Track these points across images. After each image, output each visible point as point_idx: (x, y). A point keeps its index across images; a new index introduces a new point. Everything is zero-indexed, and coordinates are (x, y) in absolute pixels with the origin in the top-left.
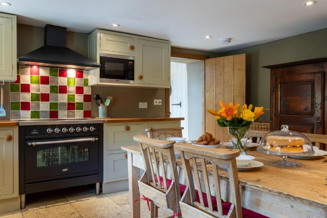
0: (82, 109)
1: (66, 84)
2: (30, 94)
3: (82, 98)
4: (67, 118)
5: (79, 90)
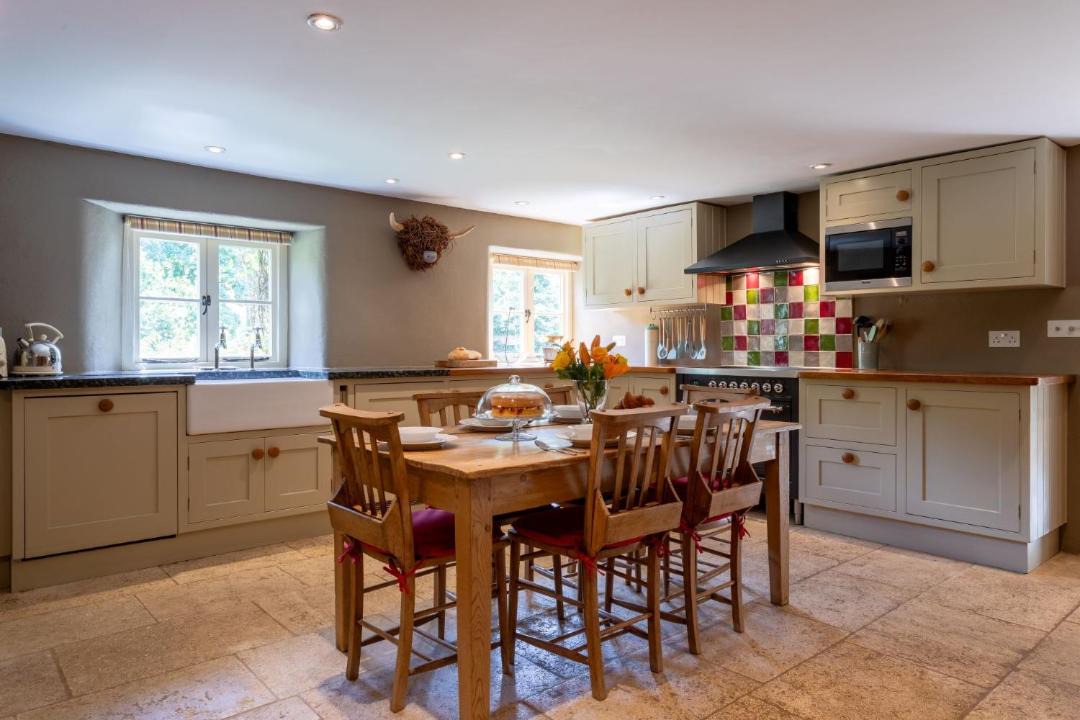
0: (833, 349)
1: (802, 300)
2: (746, 322)
3: (834, 324)
4: (805, 365)
5: (826, 309)
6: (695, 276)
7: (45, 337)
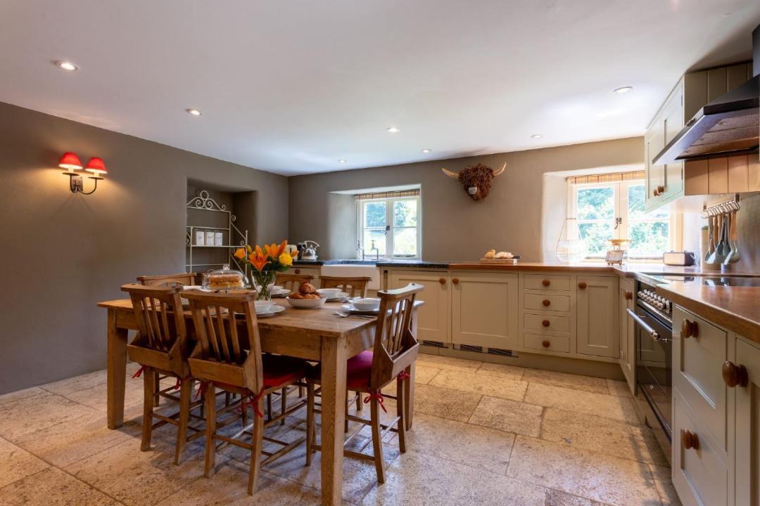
6: (683, 160)
7: (311, 246)
